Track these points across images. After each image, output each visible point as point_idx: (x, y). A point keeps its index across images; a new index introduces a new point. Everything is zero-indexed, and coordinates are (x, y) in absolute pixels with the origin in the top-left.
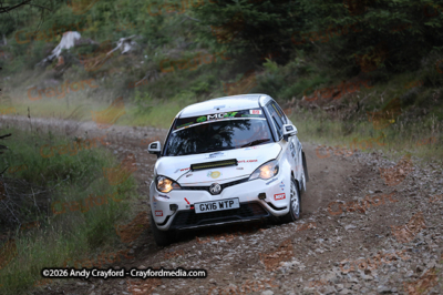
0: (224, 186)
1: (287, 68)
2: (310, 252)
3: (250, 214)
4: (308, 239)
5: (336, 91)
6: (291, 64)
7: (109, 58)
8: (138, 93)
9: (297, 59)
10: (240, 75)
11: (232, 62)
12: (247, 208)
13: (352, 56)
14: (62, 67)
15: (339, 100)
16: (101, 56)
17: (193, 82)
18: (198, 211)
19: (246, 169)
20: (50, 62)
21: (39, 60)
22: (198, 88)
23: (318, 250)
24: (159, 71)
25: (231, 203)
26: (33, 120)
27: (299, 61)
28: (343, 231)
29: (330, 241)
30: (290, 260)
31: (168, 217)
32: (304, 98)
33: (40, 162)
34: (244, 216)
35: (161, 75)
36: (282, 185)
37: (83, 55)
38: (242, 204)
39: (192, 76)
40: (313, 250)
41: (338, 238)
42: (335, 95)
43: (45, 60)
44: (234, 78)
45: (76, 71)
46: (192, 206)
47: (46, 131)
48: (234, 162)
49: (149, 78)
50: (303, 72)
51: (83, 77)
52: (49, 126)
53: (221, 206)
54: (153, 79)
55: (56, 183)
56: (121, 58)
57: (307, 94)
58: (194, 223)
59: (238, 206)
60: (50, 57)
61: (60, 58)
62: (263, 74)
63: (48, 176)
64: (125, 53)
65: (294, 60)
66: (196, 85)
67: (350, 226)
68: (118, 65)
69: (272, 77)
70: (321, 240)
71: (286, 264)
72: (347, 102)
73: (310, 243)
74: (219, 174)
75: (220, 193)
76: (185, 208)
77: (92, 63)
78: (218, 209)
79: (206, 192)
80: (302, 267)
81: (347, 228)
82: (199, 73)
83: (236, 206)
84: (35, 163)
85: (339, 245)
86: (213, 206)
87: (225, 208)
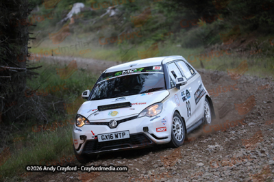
0: (119, 122)
1: (212, 26)
2: (227, 139)
3: (138, 143)
4: (225, 131)
5: (243, 39)
6: (215, 23)
7: (102, 19)
8: (120, 41)
9: (219, 20)
10: (183, 30)
11: (178, 22)
12: (135, 138)
13: (253, 18)
14: (73, 25)
15: (245, 45)
16: (97, 18)
17: (153, 34)
18: (100, 140)
19: (137, 109)
20: (65, 22)
21: (59, 21)
22: (157, 38)
23: (231, 138)
24: (133, 27)
25: (124, 134)
26: (55, 58)
27: (220, 20)
28: (247, 127)
29: (239, 132)
30: (214, 144)
31: (81, 145)
32: (223, 44)
33: (59, 84)
34: (134, 144)
35: (134, 30)
36: (164, 121)
37: (86, 17)
38: (131, 135)
39: (153, 30)
40: (228, 138)
41: (244, 131)
42: (243, 42)
43: (62, 21)
44: (179, 32)
45: (81, 27)
46: (96, 136)
47: (63, 64)
48: (128, 105)
49: (126, 32)
50: (222, 27)
51: (86, 31)
52: (65, 61)
53: (117, 136)
54: (129, 32)
55: (69, 96)
56: (109, 19)
57: (225, 41)
58: (98, 149)
59: (129, 137)
60: (66, 19)
61: (71, 19)
62: (197, 29)
63: (64, 91)
64: (112, 16)
65: (216, 20)
66: (155, 36)
67: (252, 123)
68: (107, 24)
69: (203, 31)
70: (233, 132)
71: (211, 146)
72: (250, 46)
73: (226, 134)
74: (117, 113)
75: (116, 127)
76: (91, 138)
77: (92, 22)
78: (114, 139)
79: (106, 127)
80: (222, 148)
81: (249, 124)
82: (157, 28)
83: (127, 136)
84: (56, 84)
85: (245, 135)
86: (111, 136)
87: (119, 138)
